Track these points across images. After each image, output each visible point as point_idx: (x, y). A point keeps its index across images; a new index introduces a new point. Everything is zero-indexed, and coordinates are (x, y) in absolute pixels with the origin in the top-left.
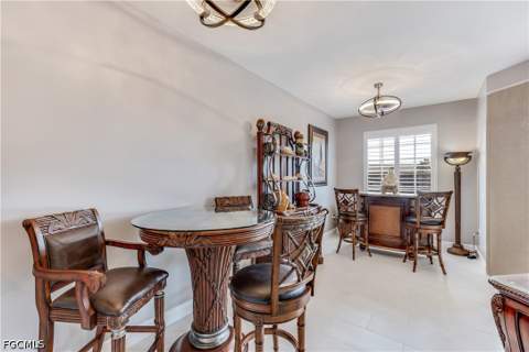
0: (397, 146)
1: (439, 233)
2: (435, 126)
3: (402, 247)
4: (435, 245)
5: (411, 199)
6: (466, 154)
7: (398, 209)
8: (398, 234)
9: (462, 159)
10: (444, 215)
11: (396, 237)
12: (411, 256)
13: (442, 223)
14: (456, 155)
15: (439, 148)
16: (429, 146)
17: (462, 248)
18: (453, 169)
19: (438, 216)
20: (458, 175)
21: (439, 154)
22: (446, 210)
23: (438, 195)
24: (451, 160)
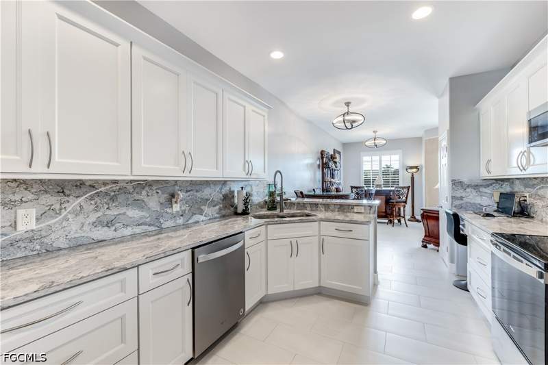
0: (380, 161)
1: (404, 207)
2: (401, 151)
3: (385, 217)
4: (402, 215)
5: (390, 191)
6: (416, 167)
7: (384, 197)
8: (384, 210)
9: (414, 170)
10: (407, 198)
11: (383, 212)
12: (390, 222)
13: (406, 202)
14: (411, 168)
15: (403, 163)
16: (398, 162)
17: (415, 218)
18: (410, 175)
19: (404, 198)
20: (413, 178)
21: (403, 167)
22: (407, 195)
23: (403, 188)
24: (409, 170)
